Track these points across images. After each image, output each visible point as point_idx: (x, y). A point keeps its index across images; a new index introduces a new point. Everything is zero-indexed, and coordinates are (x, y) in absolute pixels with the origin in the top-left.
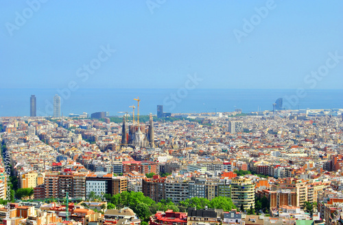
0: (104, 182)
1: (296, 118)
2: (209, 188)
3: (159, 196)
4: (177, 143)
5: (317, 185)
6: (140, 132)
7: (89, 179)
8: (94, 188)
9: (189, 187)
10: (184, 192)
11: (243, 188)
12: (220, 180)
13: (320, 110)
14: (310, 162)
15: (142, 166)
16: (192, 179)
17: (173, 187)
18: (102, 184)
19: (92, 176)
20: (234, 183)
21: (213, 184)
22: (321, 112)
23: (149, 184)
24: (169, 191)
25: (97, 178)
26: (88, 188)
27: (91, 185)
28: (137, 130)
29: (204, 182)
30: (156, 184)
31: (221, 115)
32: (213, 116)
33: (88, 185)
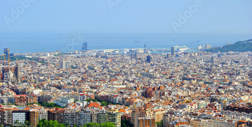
0: (24, 113)
1: (100, 56)
2: (93, 115)
3: (61, 121)
4: (32, 78)
5: (157, 111)
6: (10, 72)
7: (14, 112)
8: (18, 117)
9: (80, 115)
10: (77, 118)
11: (114, 115)
12: (100, 110)
13: (112, 50)
14: (135, 93)
15: (27, 98)
16: (81, 110)
17: (70, 115)
18: (23, 114)
19: (16, 110)
20: (109, 112)
21: (95, 113)
22: (113, 52)
23: (54, 114)
24: (67, 118)
25: (20, 111)
26: (14, 118)
27: (16, 115)
28: (8, 71)
29: (90, 112)
30: (58, 114)
31: (49, 55)
32: (43, 55)
33: (14, 116)
